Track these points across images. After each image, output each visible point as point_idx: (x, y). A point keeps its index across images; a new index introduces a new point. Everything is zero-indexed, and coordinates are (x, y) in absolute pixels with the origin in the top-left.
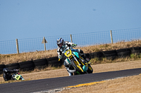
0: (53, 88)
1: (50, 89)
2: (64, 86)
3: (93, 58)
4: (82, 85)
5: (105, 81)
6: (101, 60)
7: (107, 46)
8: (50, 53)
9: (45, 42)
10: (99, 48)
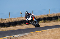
3: (42, 20)
5: (47, 30)
6: (45, 21)
9: (21, 14)
10: (45, 17)
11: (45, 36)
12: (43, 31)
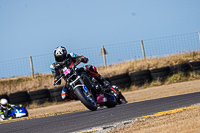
0: (120, 120)
1: (116, 121)
2: (136, 116)
3: (176, 73)
4: (162, 113)
5: (195, 105)
6: (187, 75)
7: (195, 54)
8: (113, 69)
9: (105, 53)
10: (185, 59)
11: (189, 128)
12: (181, 109)
